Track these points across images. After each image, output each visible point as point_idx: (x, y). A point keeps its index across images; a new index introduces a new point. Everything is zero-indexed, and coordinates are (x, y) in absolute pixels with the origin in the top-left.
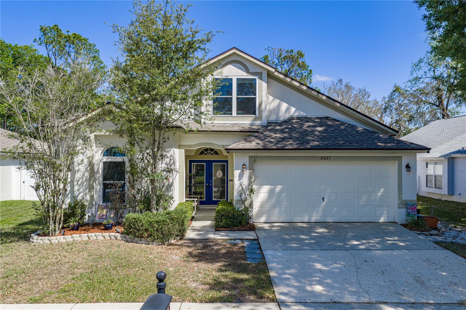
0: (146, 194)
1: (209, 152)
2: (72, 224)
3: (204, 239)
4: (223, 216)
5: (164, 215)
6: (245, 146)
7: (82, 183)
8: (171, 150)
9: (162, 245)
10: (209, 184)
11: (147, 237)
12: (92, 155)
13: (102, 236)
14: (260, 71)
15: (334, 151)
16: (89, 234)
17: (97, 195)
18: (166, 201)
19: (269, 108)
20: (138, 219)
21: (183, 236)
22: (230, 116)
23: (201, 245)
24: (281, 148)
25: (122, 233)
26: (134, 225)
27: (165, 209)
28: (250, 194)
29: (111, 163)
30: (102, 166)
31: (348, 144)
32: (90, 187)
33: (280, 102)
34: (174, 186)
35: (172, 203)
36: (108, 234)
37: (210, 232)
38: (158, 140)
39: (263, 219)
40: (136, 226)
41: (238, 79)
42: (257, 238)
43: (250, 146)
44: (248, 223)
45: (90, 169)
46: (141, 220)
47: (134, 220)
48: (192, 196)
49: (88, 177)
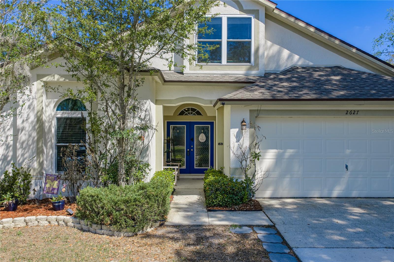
0: (112, 160)
1: (190, 112)
2: (5, 202)
3: (194, 226)
4: (217, 190)
5: (136, 190)
6: (244, 96)
7: (28, 146)
8: (146, 103)
9: (133, 236)
10: (190, 150)
11: (110, 225)
12: (41, 108)
13: (46, 220)
14: (256, 8)
15: (366, 102)
16: (27, 218)
17: (48, 162)
18: (139, 169)
19: (268, 54)
20: (98, 197)
21: (164, 220)
22: (219, 64)
23: (192, 236)
24: (295, 98)
25: (75, 217)
26: (91, 205)
27: (139, 181)
28: (254, 161)
29: (67, 119)
30: (56, 124)
31: (381, 93)
32: (38, 151)
33: (280, 48)
34: (150, 151)
35: (147, 172)
36: (56, 217)
37: (201, 214)
38: (127, 85)
39: (268, 193)
40: (94, 207)
41: (229, 19)
42: (272, 224)
43: (252, 96)
44: (251, 200)
45: (39, 127)
46: (101, 199)
47: (90, 198)
48: (171, 163)
49: (36, 138)
